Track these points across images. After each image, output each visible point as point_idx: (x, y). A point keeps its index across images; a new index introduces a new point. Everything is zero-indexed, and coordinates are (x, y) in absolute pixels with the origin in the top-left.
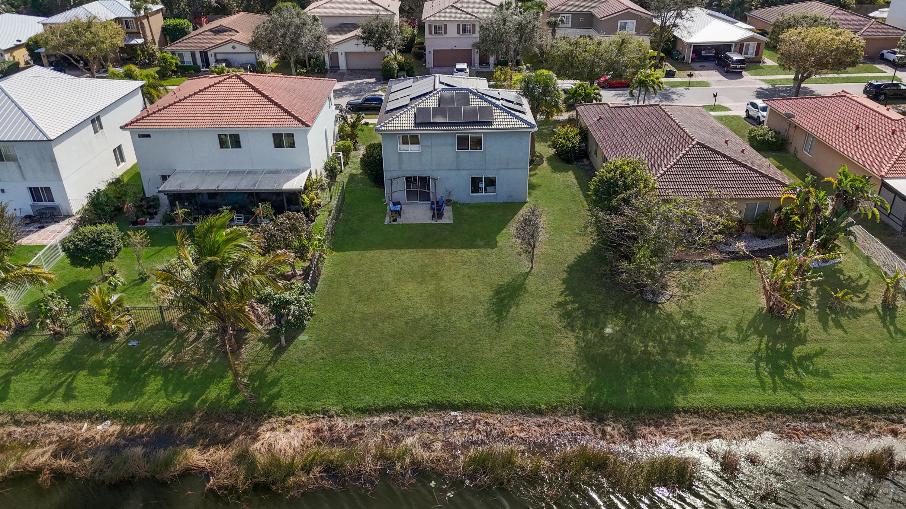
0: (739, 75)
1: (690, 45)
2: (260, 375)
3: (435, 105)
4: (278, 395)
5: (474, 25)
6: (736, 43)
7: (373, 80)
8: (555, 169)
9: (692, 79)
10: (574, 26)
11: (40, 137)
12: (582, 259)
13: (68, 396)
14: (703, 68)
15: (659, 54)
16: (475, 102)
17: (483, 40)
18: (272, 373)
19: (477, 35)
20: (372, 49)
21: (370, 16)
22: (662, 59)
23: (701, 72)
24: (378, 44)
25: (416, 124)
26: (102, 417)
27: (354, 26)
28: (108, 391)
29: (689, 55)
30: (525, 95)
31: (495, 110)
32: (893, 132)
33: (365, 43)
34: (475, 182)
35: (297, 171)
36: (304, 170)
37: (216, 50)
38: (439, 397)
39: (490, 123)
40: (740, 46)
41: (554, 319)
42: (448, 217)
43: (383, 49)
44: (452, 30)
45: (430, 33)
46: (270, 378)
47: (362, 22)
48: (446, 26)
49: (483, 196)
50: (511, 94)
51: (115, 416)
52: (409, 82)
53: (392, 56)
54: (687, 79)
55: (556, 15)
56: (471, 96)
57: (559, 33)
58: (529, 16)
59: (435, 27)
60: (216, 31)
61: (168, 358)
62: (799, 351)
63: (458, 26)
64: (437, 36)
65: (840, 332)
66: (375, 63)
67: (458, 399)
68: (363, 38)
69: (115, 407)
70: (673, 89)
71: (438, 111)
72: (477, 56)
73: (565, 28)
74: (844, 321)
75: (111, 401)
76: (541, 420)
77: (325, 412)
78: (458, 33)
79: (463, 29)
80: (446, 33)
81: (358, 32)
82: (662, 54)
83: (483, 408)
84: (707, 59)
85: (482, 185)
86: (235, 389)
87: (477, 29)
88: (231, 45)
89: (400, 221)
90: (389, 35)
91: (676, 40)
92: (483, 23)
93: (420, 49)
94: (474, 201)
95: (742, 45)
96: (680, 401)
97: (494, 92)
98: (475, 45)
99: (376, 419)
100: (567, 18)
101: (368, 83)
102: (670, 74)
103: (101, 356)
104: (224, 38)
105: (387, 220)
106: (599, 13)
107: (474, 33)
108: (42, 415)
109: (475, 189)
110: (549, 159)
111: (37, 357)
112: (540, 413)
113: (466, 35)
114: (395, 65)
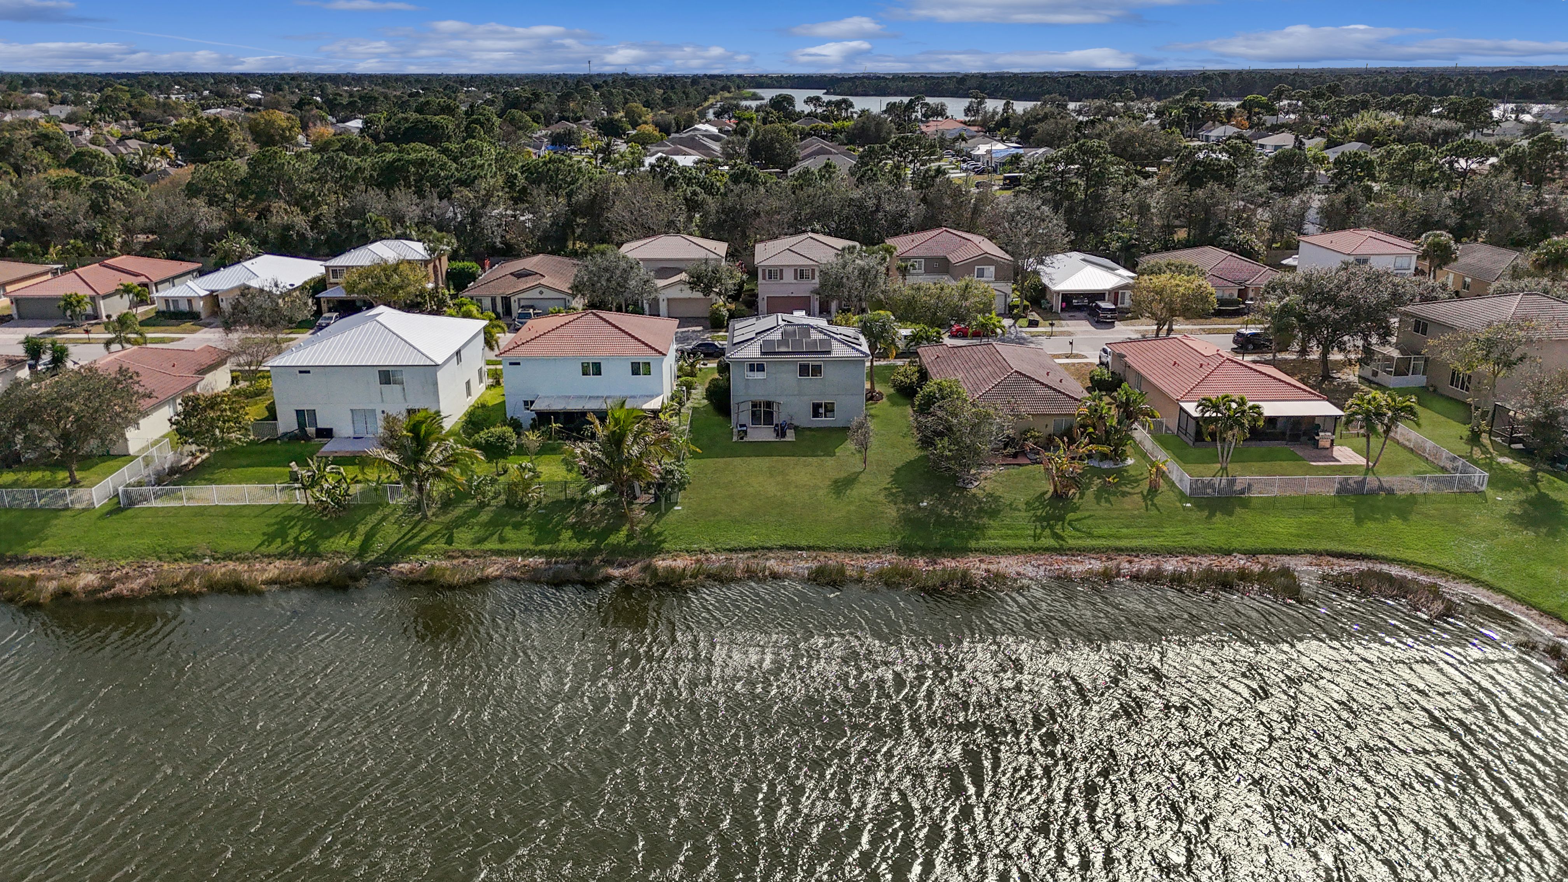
0: (1111, 325)
1: (1058, 293)
2: (648, 529)
3: (780, 338)
4: (664, 541)
5: (813, 270)
6: (1110, 291)
7: (700, 328)
8: (894, 404)
9: (1055, 329)
10: (927, 272)
11: (428, 363)
12: (911, 463)
13: (502, 540)
14: (1073, 318)
15: (1022, 302)
16: (815, 336)
17: (823, 285)
18: (656, 529)
19: (817, 280)
20: (700, 295)
21: (699, 260)
22: (1026, 308)
23: (1068, 322)
24: (707, 290)
25: (763, 353)
26: (532, 554)
27: (679, 271)
28: (533, 539)
29: (1058, 304)
30: (862, 332)
31: (833, 342)
32: (1201, 366)
33: (692, 289)
34: (816, 407)
35: (652, 397)
36: (657, 396)
37: (520, 296)
38: (787, 542)
39: (829, 352)
40: (1115, 294)
41: (881, 498)
42: (790, 436)
43: (712, 295)
44: (789, 276)
45: (764, 278)
46: (655, 532)
47: (690, 266)
48: (781, 271)
49: (823, 421)
50: (850, 331)
51: (541, 553)
52: (753, 320)
53: (721, 303)
54: (1049, 329)
55: (908, 259)
56: (812, 331)
57: (910, 280)
58: (873, 261)
59: (770, 271)
60: (520, 275)
61: (572, 520)
62: (1070, 516)
63: (796, 270)
64: (773, 281)
65: (1108, 505)
66: (702, 311)
67: (804, 543)
68: (689, 283)
69: (540, 547)
70: (1034, 339)
71: (782, 342)
72: (817, 304)
73: (918, 275)
74: (1112, 498)
75: (536, 543)
76: (866, 555)
77: (702, 551)
78: (796, 278)
79: (801, 274)
80: (781, 278)
81: (683, 276)
82: (1026, 303)
83: (824, 549)
84: (1079, 308)
85: (822, 411)
86: (630, 537)
87: (817, 274)
88: (538, 290)
89: (745, 439)
90: (719, 280)
91: (1045, 288)
92: (822, 267)
93: (750, 296)
94: (814, 426)
95: (1117, 294)
96: (973, 544)
97: (833, 328)
98: (816, 292)
99: (741, 556)
100: (920, 265)
101: (694, 331)
102: (1033, 324)
103: (519, 519)
104: (530, 282)
105: (735, 439)
106: (953, 258)
107: (813, 278)
108: (486, 552)
109: (816, 414)
110: (890, 397)
111: (469, 518)
112: (866, 551)
113: (804, 281)
114: (725, 313)
